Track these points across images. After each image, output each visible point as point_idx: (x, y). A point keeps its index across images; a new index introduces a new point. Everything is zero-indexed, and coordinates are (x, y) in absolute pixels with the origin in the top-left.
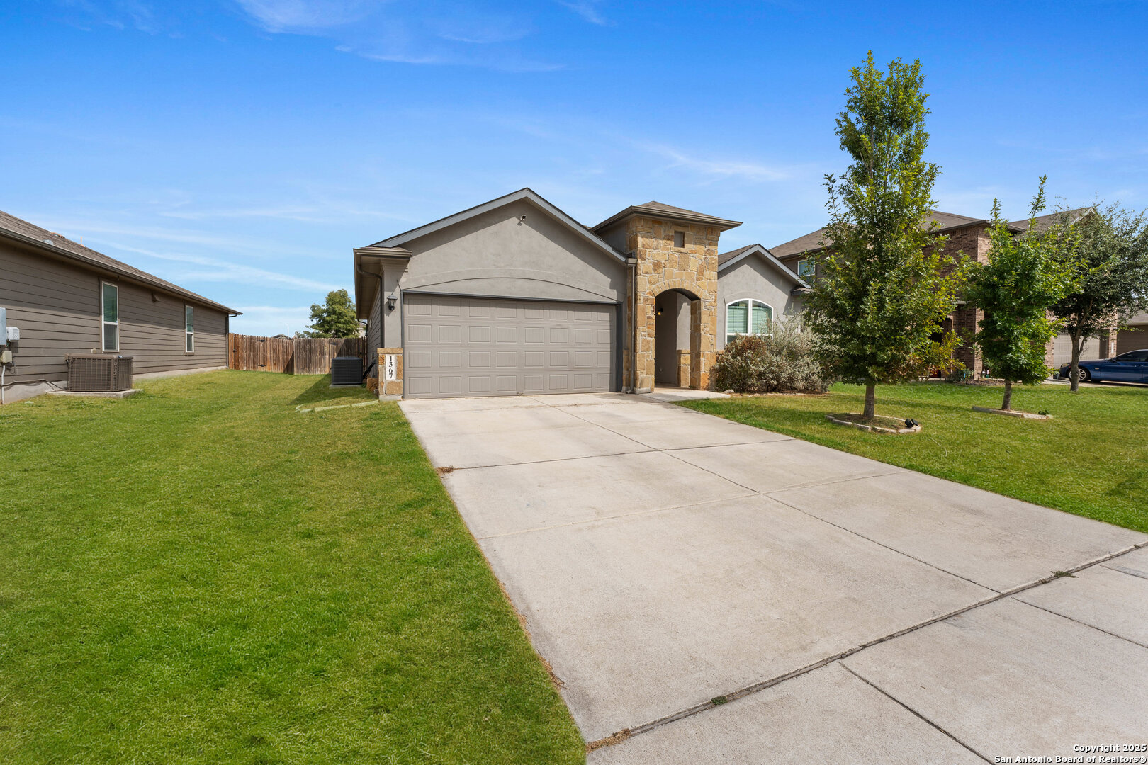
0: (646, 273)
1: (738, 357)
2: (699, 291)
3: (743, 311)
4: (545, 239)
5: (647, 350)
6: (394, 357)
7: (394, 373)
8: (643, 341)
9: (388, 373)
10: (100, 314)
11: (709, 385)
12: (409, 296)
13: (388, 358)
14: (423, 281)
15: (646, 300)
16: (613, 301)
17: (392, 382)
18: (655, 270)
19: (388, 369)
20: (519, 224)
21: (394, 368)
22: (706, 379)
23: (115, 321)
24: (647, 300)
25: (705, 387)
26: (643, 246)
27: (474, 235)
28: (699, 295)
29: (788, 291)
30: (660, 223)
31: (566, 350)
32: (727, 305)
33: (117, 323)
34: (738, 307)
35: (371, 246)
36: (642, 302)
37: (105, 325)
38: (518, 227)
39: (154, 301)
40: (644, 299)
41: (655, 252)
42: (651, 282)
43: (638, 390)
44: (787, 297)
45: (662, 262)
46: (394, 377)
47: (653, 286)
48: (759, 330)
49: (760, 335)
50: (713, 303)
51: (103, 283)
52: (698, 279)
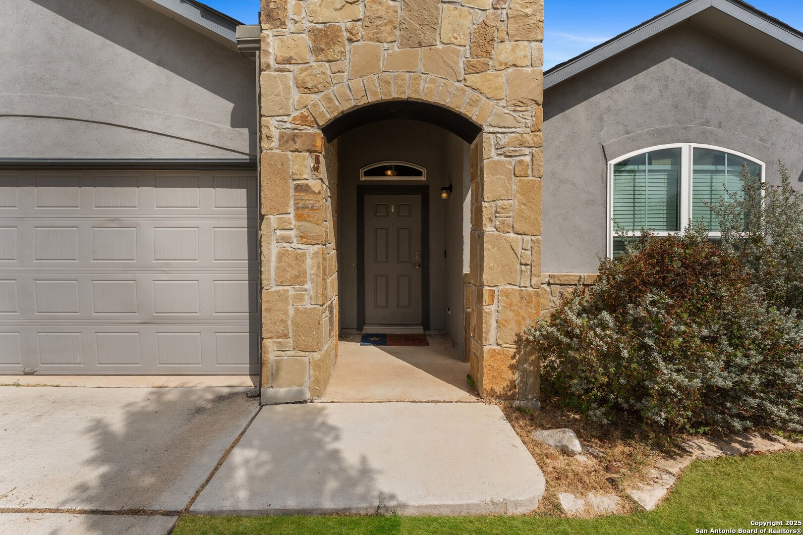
0: (289, 61)
1: (606, 315)
2: (473, 103)
3: (663, 177)
8: (281, 256)
11: (513, 385)
15: (288, 139)
16: (236, 156)
18: (317, 51)
22: (505, 368)
24: (293, 137)
25: (499, 390)
28: (474, 115)
31: (131, 275)
32: (613, 162)
34: (647, 167)
36: (275, 143)
40: (281, 137)
42: (303, 87)
47: (315, 97)
48: (716, 222)
49: (715, 234)
50: (529, 138)
52: (471, 69)
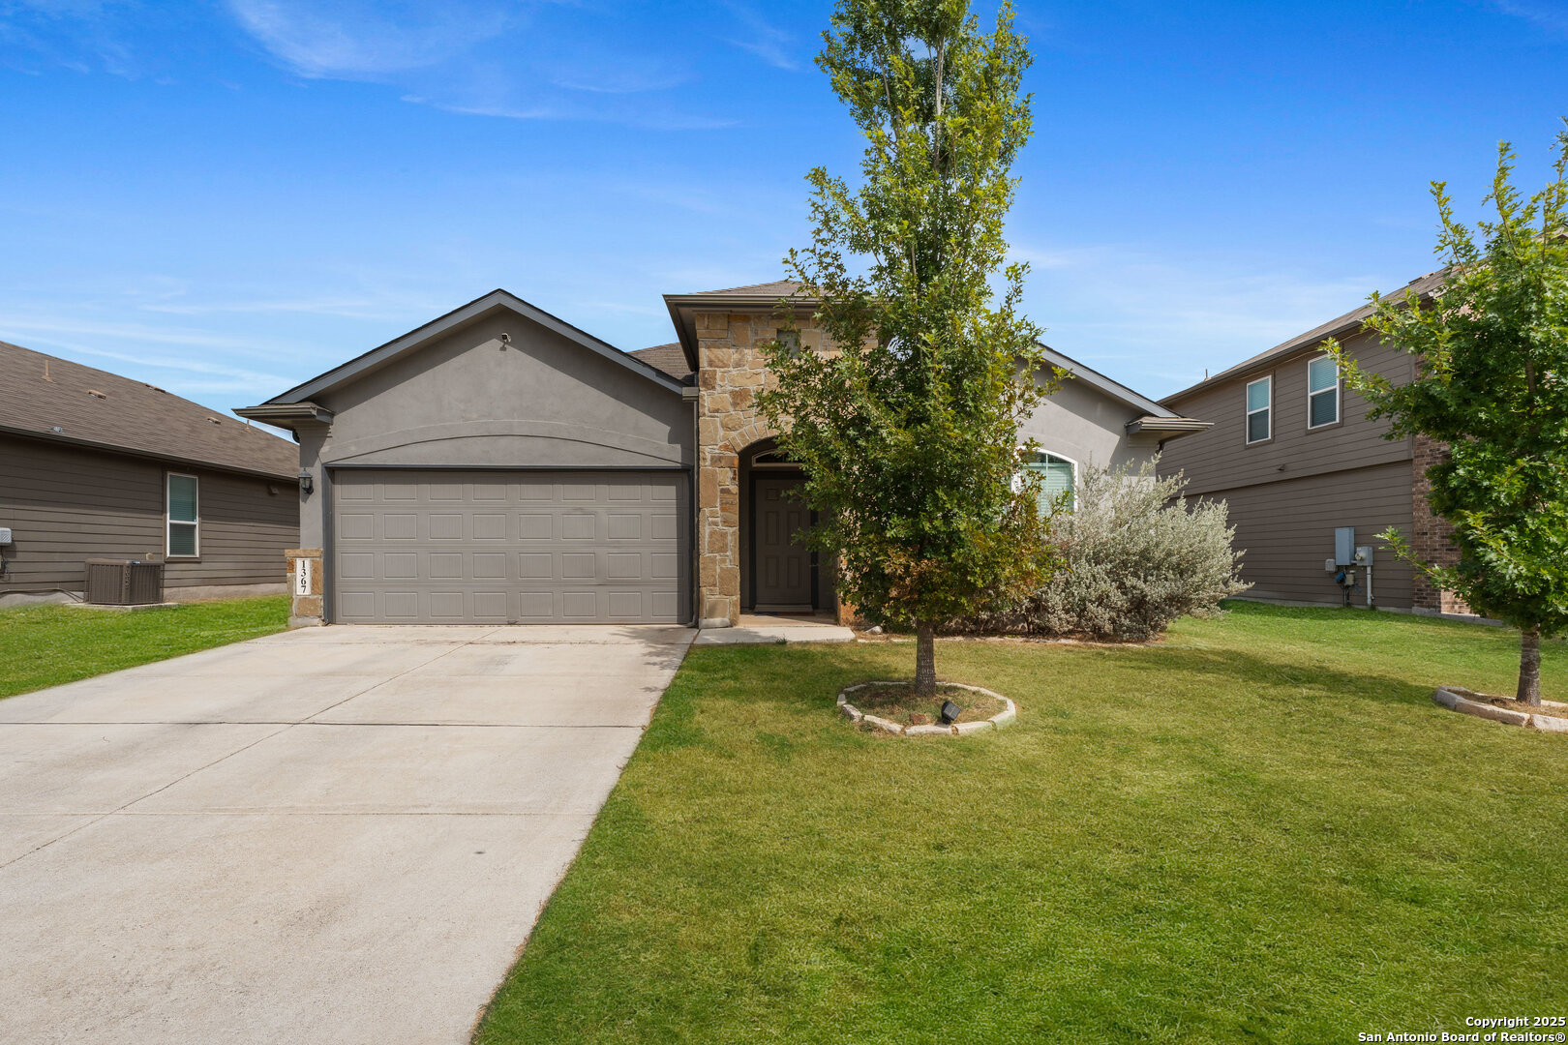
0: (717, 411)
4: (548, 368)
5: (723, 549)
6: (307, 562)
7: (308, 585)
8: (712, 534)
9: (299, 584)
10: (164, 511)
12: (333, 472)
13: (299, 563)
14: (353, 448)
15: (716, 460)
16: (674, 465)
17: (305, 599)
18: (735, 404)
19: (299, 579)
20: (503, 349)
21: (308, 578)
23: (193, 520)
24: (720, 459)
26: (711, 363)
27: (429, 373)
29: (1121, 424)
30: (746, 318)
31: (591, 550)
33: (196, 523)
35: (266, 403)
36: (708, 463)
37: (171, 524)
38: (501, 354)
39: (271, 494)
40: (712, 458)
41: (734, 372)
42: (726, 427)
43: (704, 622)
44: (1117, 438)
45: (751, 388)
46: (308, 591)
47: (734, 434)
51: (169, 474)
